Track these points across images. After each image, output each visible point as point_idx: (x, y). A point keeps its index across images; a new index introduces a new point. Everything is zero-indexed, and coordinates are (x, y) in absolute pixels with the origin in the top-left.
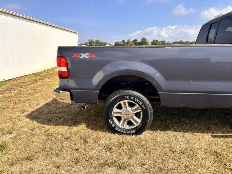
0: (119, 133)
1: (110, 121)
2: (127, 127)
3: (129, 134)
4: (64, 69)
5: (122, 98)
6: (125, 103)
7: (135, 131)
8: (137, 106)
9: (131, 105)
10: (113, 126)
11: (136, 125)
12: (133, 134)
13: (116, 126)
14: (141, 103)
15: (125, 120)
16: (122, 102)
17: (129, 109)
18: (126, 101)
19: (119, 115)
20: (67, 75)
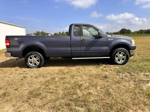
0: (31, 68)
3: (35, 68)
4: (8, 44)
7: (37, 67)
8: (38, 57)
9: (35, 57)
10: (28, 65)
11: (37, 64)
15: (33, 63)
17: (35, 59)
18: (33, 56)
19: (31, 61)
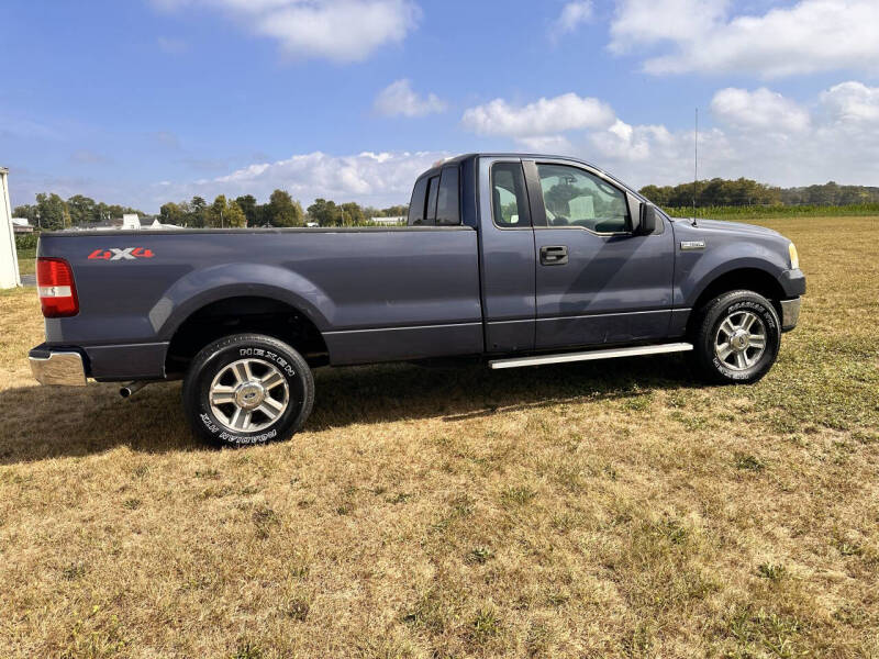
0: (233, 445)
1: (204, 417)
2: (253, 428)
3: (258, 442)
4: (63, 292)
5: (235, 355)
6: (241, 367)
7: (273, 434)
8: (275, 371)
9: (259, 371)
10: (214, 429)
11: (274, 418)
12: (267, 442)
13: (222, 429)
14: (283, 363)
15: (244, 411)
16: (233, 366)
17: (255, 381)
18: (246, 362)
19: (229, 400)
20: (71, 307)
